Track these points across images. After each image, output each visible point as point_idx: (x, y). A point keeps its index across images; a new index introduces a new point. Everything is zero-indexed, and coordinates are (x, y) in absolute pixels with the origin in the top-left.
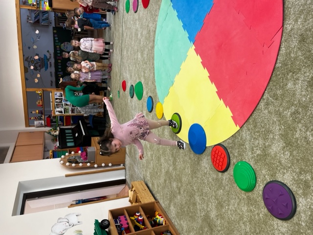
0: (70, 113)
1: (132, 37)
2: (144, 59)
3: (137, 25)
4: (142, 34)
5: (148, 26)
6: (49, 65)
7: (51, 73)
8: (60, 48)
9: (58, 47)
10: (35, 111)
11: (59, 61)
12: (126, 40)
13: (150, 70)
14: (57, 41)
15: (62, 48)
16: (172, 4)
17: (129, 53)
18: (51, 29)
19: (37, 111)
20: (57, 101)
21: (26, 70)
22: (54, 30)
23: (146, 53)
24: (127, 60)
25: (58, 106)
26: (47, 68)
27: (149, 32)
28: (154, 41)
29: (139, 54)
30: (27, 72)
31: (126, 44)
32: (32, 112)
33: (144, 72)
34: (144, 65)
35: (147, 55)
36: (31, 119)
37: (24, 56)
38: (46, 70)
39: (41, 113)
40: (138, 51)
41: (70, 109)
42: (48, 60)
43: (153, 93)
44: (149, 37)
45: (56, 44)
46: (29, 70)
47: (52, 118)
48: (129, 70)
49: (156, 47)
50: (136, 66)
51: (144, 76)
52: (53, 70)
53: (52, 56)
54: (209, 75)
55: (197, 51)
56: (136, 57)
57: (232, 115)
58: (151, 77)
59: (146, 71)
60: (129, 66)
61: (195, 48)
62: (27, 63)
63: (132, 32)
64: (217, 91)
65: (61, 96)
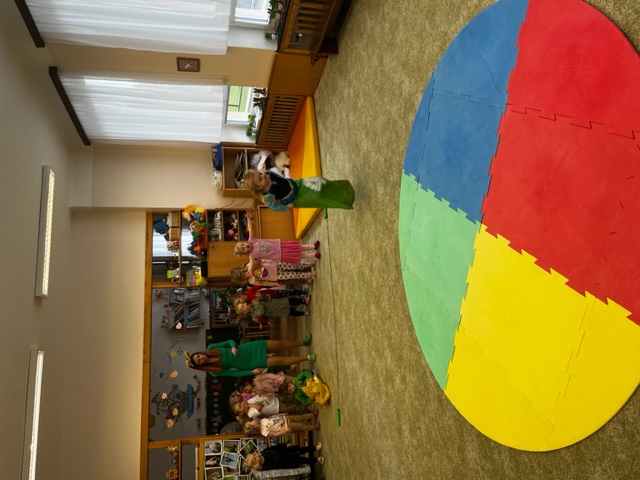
1: (353, 284)
2: (384, 312)
4: (371, 269)
6: (196, 406)
7: (199, 420)
12: (341, 298)
13: (399, 325)
16: (420, 185)
17: (352, 317)
18: (202, 334)
20: (209, 462)
21: (150, 422)
22: (207, 335)
23: (386, 298)
24: (351, 333)
26: (193, 410)
27: (385, 258)
28: (398, 267)
29: (372, 307)
30: (154, 424)
31: (344, 303)
33: (386, 336)
34: (384, 324)
35: (389, 299)
37: (150, 391)
38: (189, 416)
40: (368, 304)
41: (236, 479)
42: (195, 394)
43: (418, 370)
44: (387, 264)
46: (157, 421)
48: (356, 351)
49: (405, 275)
50: (369, 336)
51: (390, 346)
52: (202, 413)
53: (203, 385)
54: (535, 259)
55: (492, 231)
56: (366, 317)
57: (630, 313)
58: (405, 339)
59: (393, 334)
60: (355, 344)
61: (486, 227)
62: (154, 406)
63: (352, 276)
64: (567, 280)
65: (219, 450)
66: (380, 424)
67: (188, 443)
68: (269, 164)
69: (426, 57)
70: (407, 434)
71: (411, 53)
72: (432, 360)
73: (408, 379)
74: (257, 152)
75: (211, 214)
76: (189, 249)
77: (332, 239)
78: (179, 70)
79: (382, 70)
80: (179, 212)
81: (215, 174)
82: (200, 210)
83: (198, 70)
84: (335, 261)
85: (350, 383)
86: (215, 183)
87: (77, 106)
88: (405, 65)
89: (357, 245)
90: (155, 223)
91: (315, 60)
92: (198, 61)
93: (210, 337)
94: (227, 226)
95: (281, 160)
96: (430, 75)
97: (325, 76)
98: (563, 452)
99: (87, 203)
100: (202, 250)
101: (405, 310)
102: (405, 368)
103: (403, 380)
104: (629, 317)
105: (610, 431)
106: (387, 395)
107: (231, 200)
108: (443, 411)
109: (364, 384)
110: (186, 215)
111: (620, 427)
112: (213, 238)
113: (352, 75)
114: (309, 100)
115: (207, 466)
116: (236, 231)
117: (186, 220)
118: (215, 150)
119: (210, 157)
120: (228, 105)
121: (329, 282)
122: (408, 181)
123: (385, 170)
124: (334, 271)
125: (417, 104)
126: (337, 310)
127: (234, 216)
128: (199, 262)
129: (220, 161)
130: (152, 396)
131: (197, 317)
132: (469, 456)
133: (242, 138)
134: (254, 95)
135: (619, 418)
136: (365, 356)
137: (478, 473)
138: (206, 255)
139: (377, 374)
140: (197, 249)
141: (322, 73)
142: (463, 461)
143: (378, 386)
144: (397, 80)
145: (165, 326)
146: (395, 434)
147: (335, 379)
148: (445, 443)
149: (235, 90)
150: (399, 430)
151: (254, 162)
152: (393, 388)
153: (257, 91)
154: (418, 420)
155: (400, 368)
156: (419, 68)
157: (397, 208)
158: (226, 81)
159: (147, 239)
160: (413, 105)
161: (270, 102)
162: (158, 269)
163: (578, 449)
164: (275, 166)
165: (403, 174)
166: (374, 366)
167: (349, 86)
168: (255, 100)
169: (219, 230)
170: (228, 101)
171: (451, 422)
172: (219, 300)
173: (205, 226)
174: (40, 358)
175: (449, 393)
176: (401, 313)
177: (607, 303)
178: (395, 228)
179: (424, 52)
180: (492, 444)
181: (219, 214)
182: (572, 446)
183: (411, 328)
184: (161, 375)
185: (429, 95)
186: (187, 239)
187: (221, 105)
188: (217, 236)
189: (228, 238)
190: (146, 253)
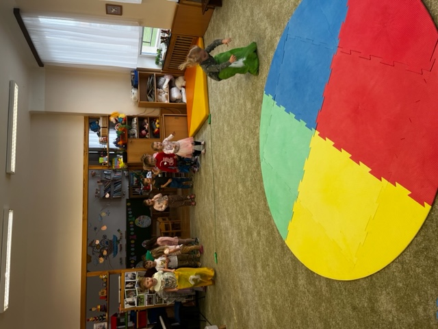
0: (146, 305)
1: (228, 170)
2: (247, 189)
3: (233, 153)
4: (240, 160)
5: (247, 145)
6: (119, 249)
7: (121, 259)
8: (134, 224)
9: (131, 223)
10: (96, 307)
11: (133, 242)
12: (219, 179)
13: (257, 198)
14: (131, 216)
15: (136, 224)
16: (275, 102)
17: (226, 192)
18: (124, 202)
19: (99, 307)
20: (128, 286)
21: (88, 259)
22: (127, 202)
23: (249, 179)
24: (225, 203)
25: (128, 294)
26: (117, 252)
27: (250, 153)
28: (258, 158)
29: (240, 185)
30: (90, 261)
31: (221, 182)
32: (91, 310)
33: (249, 205)
34: (247, 197)
35: (251, 180)
36: (89, 320)
37: (88, 239)
38: (114, 256)
39: (104, 309)
40: (237, 183)
41: (146, 297)
42: (118, 241)
43: (268, 227)
44: (251, 157)
45: (130, 219)
46: (92, 259)
47: (119, 316)
48: (228, 214)
49: (262, 164)
50: (237, 205)
51: (251, 211)
52: (123, 254)
53: (124, 235)
54: (350, 155)
55: (323, 135)
56: (235, 192)
57: (410, 193)
58: (261, 207)
59: (253, 203)
60: (227, 210)
61: (319, 133)
62: (90, 249)
63: (227, 165)
64: (370, 170)
65: (134, 278)
66: (242, 262)
67: (114, 273)
68: (171, 85)
69: (283, 11)
70: (259, 269)
71: (274, 7)
72: (278, 221)
73: (262, 233)
74: (163, 76)
75: (130, 119)
76: (114, 143)
77: (214, 139)
78: (107, 13)
79: (253, 20)
80: (107, 117)
81: (133, 91)
82: (122, 116)
83: (121, 14)
84: (215, 154)
85: (223, 236)
86: (133, 97)
87: (34, 38)
88: (269, 16)
89: (231, 143)
90: (90, 124)
91: (205, 10)
92: (121, 7)
93: (129, 204)
94: (141, 128)
95: (180, 82)
96: (286, 24)
97: (212, 23)
98: (362, 281)
99: (42, 108)
100: (123, 144)
101: (262, 188)
102: (260, 226)
103: (259, 233)
104: (409, 195)
105: (393, 268)
106: (247, 244)
107: (143, 109)
108: (285, 254)
109: (232, 236)
110: (112, 119)
111: (400, 266)
112: (131, 136)
113: (231, 22)
114: (200, 40)
115: (127, 288)
116: (147, 131)
117: (112, 122)
118: (133, 74)
119: (129, 79)
120: (142, 42)
121: (211, 169)
122: (267, 99)
123: (252, 91)
124: (215, 162)
125: (276, 45)
126: (216, 187)
127: (146, 121)
128: (121, 152)
129: (137, 82)
130: (89, 242)
131: (120, 190)
132: (300, 283)
133: (152, 65)
134: (161, 35)
135: (400, 260)
136: (234, 218)
137: (305, 293)
138: (126, 147)
139: (241, 230)
140: (120, 143)
141: (210, 20)
142: (296, 286)
143: (242, 237)
144: (262, 27)
145: (98, 196)
146: (252, 269)
147: (213, 233)
148: (285, 274)
149: (148, 30)
150: (255, 267)
151: (160, 83)
152: (252, 239)
153: (163, 32)
154: (267, 259)
155: (257, 225)
156: (279, 19)
157: (259, 118)
158: (141, 23)
159: (85, 135)
160: (273, 46)
161: (172, 40)
162: (93, 156)
163: (371, 279)
164: (175, 86)
165: (265, 95)
166: (239, 224)
167: (229, 30)
168: (162, 38)
169: (136, 131)
170: (142, 38)
171: (289, 261)
172: (135, 179)
173: (125, 128)
174: (11, 215)
175: (288, 242)
176: (259, 189)
177: (395, 185)
178: (257, 132)
179: (282, 7)
180: (315, 275)
181: (135, 119)
182: (368, 277)
183: (265, 200)
184: (95, 229)
185: (285, 38)
186: (113, 136)
187: (137, 41)
188: (134, 134)
189: (141, 136)
190: (84, 145)
